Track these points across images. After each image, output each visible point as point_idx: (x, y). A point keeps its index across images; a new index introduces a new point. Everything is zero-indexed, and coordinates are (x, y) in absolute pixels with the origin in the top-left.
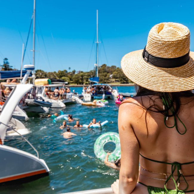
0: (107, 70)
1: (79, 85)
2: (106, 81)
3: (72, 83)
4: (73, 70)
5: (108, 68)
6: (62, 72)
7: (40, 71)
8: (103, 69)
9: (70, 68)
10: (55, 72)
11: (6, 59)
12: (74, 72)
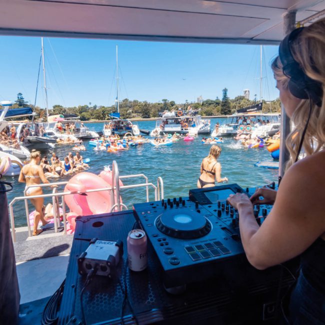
0: (129, 105)
1: (100, 121)
2: (127, 116)
3: (93, 118)
4: (94, 105)
5: (130, 102)
6: (83, 107)
7: (59, 106)
8: (125, 104)
9: (90, 103)
10: (75, 107)
11: (20, 94)
12: (95, 107)
